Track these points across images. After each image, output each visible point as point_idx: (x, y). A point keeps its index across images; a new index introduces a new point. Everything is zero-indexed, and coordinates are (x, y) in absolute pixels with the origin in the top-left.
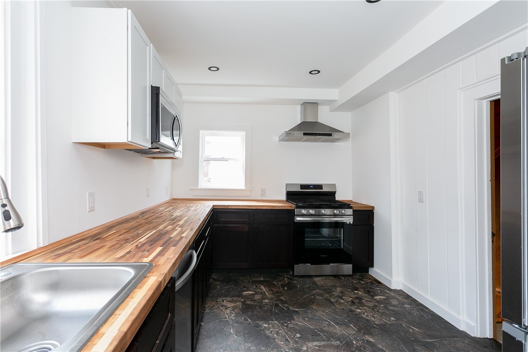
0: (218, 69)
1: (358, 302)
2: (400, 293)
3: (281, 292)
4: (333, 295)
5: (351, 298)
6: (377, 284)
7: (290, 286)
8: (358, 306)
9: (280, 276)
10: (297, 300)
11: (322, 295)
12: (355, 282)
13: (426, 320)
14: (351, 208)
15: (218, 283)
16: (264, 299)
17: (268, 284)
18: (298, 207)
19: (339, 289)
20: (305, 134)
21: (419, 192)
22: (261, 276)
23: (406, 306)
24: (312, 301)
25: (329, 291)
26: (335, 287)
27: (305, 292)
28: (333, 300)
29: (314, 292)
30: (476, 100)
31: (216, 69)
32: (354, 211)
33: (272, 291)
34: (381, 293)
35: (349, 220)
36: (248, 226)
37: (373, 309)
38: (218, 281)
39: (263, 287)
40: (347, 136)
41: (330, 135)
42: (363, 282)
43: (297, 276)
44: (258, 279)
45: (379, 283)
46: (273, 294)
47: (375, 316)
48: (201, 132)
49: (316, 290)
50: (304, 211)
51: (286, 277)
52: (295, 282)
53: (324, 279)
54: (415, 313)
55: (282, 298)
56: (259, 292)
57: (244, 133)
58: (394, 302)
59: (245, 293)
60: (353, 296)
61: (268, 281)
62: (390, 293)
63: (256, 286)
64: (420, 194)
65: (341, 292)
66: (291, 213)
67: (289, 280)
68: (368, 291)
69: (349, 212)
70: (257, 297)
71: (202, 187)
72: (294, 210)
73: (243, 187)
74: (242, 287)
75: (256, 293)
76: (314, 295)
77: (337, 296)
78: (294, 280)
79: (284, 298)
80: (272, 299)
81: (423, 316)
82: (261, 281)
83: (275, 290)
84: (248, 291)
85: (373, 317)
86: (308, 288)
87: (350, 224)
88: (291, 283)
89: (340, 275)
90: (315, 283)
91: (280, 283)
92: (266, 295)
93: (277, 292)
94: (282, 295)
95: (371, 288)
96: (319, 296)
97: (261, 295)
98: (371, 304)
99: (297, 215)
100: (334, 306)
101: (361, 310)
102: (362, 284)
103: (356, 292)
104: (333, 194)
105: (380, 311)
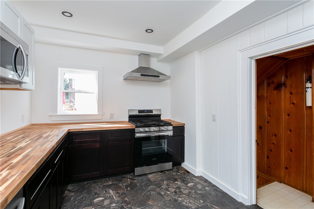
0: (71, 16)
1: (178, 191)
2: (201, 178)
3: (125, 194)
4: (162, 188)
5: (174, 188)
6: (187, 174)
7: (132, 186)
8: (179, 195)
9: (124, 178)
10: (138, 198)
11: (154, 190)
12: (174, 174)
13: (219, 198)
14: (171, 125)
15: (73, 194)
16: (112, 204)
17: (116, 188)
18: (137, 127)
19: (165, 182)
20: (142, 75)
21: (213, 115)
22: (110, 180)
23: (207, 188)
24: (148, 198)
25: (159, 185)
26: (163, 180)
27: (143, 189)
28: (162, 193)
29: (149, 188)
30: (249, 58)
31: (70, 15)
32: (173, 127)
33: (118, 193)
34: (191, 180)
35: (170, 133)
36: (99, 144)
37: (188, 196)
38: (73, 192)
39: (111, 191)
40: (169, 77)
41: (159, 77)
42: (179, 174)
43: (137, 176)
44: (107, 184)
45: (188, 172)
46: (119, 196)
47: (191, 201)
48: (60, 69)
49: (150, 186)
50: (141, 129)
51: (129, 178)
52: (136, 181)
53: (155, 175)
54: (213, 193)
55: (126, 199)
56: (108, 197)
57: (97, 72)
58: (199, 187)
59: (96, 200)
60: (175, 187)
61: (115, 184)
62: (196, 179)
63: (106, 191)
64: (214, 116)
65: (167, 185)
66: (132, 132)
67: (131, 180)
68: (183, 180)
69: (171, 128)
70: (106, 202)
71: (61, 114)
72: (134, 129)
73: (96, 112)
74: (94, 194)
75: (106, 199)
76: (149, 191)
77: (165, 189)
78: (134, 180)
79: (128, 198)
80: (118, 202)
81: (217, 195)
82: (110, 185)
83: (121, 192)
84: (98, 197)
85: (190, 203)
86: (145, 185)
87: (171, 136)
88: (133, 183)
89: (165, 171)
90: (149, 180)
91: (124, 184)
92: (114, 199)
93: (122, 194)
94: (126, 196)
95: (185, 178)
96: (153, 191)
97: (109, 200)
98: (186, 191)
99: (136, 133)
100: (165, 199)
101: (182, 198)
102: (179, 175)
103: (176, 182)
104: (159, 116)
105: (193, 196)
